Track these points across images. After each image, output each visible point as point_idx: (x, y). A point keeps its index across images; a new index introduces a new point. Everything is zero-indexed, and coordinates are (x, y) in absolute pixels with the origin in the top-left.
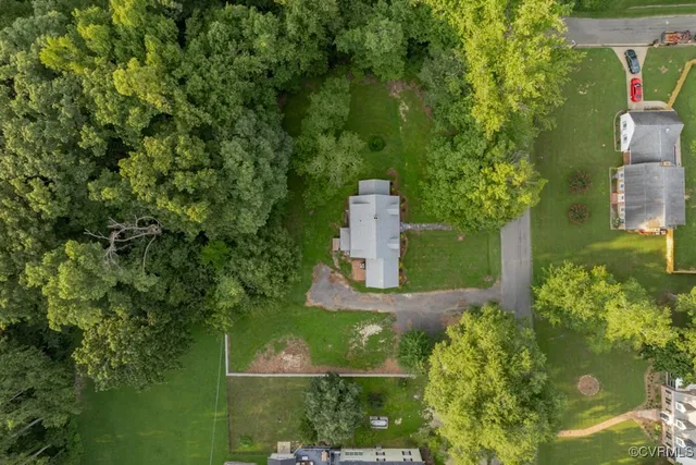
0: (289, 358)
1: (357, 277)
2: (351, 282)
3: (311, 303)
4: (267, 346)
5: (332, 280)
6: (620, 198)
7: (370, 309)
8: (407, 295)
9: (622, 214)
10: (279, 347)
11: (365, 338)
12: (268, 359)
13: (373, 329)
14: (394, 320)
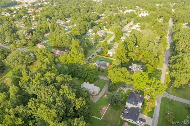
0: (103, 108)
1: (95, 95)
2: (96, 96)
3: (95, 102)
4: (99, 111)
5: (94, 98)
6: (103, 68)
7: (102, 95)
8: (103, 90)
9: (106, 68)
10: (101, 109)
11: (107, 97)
12: (102, 112)
13: (105, 96)
14: (105, 93)
